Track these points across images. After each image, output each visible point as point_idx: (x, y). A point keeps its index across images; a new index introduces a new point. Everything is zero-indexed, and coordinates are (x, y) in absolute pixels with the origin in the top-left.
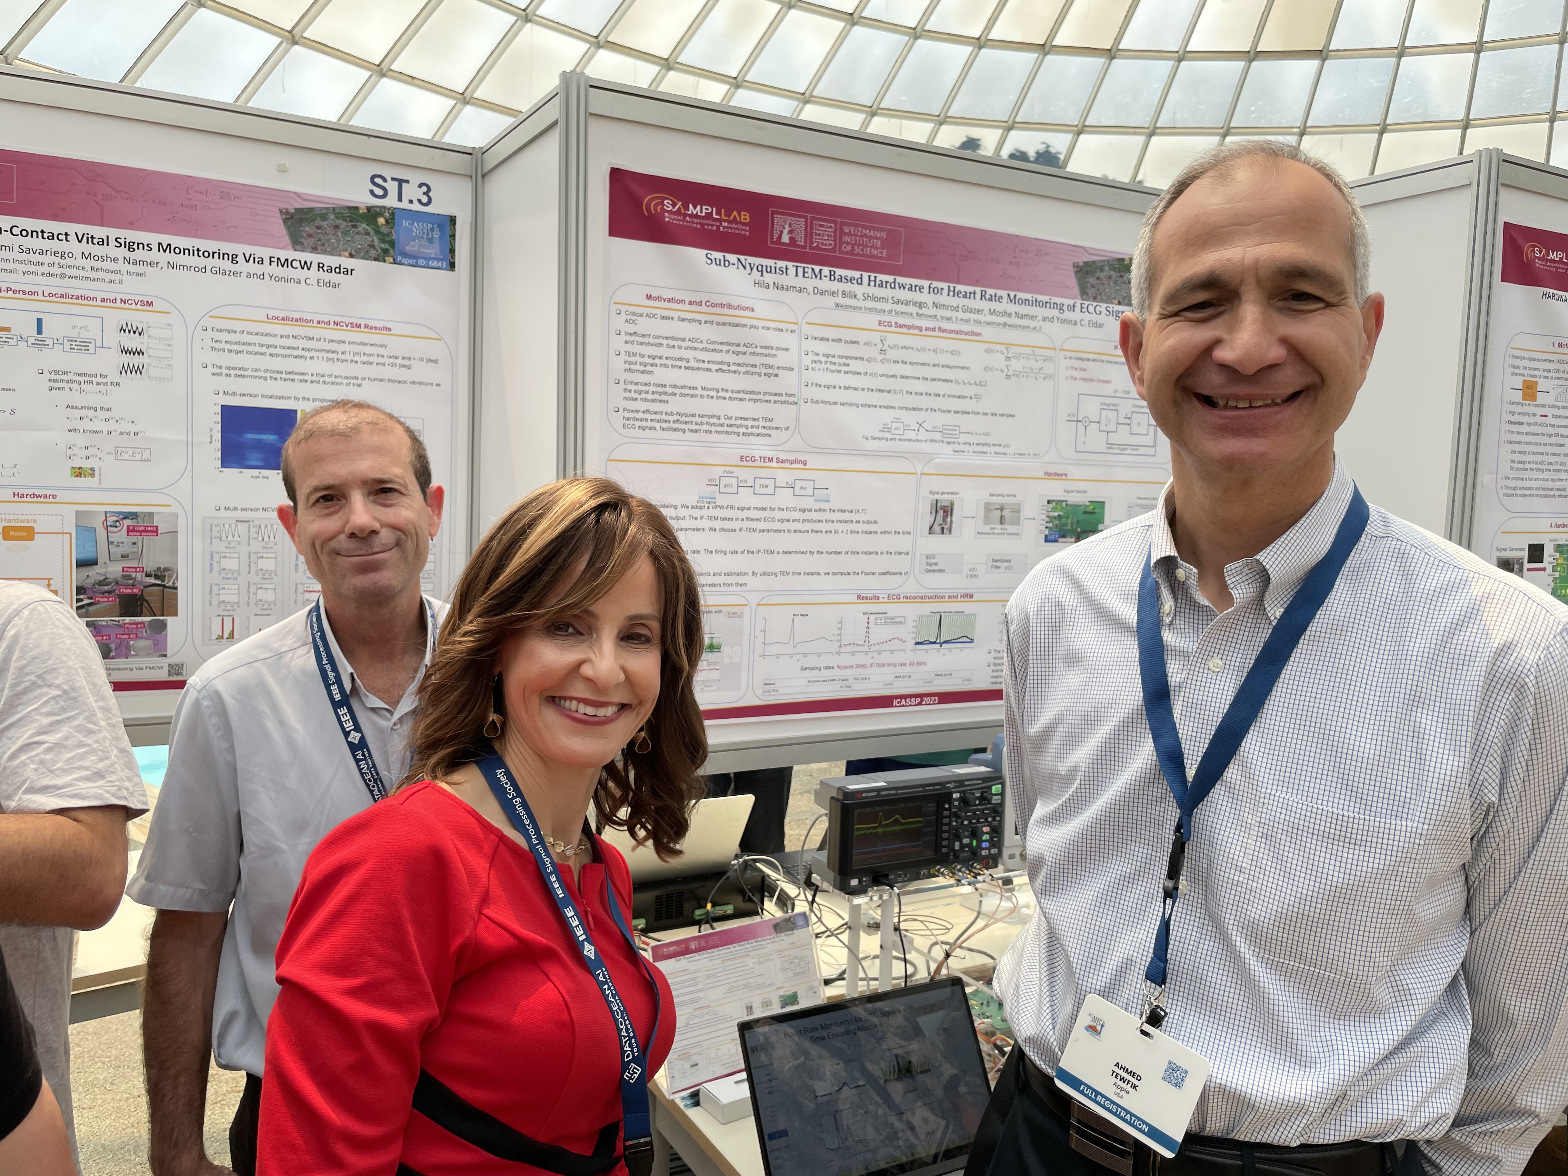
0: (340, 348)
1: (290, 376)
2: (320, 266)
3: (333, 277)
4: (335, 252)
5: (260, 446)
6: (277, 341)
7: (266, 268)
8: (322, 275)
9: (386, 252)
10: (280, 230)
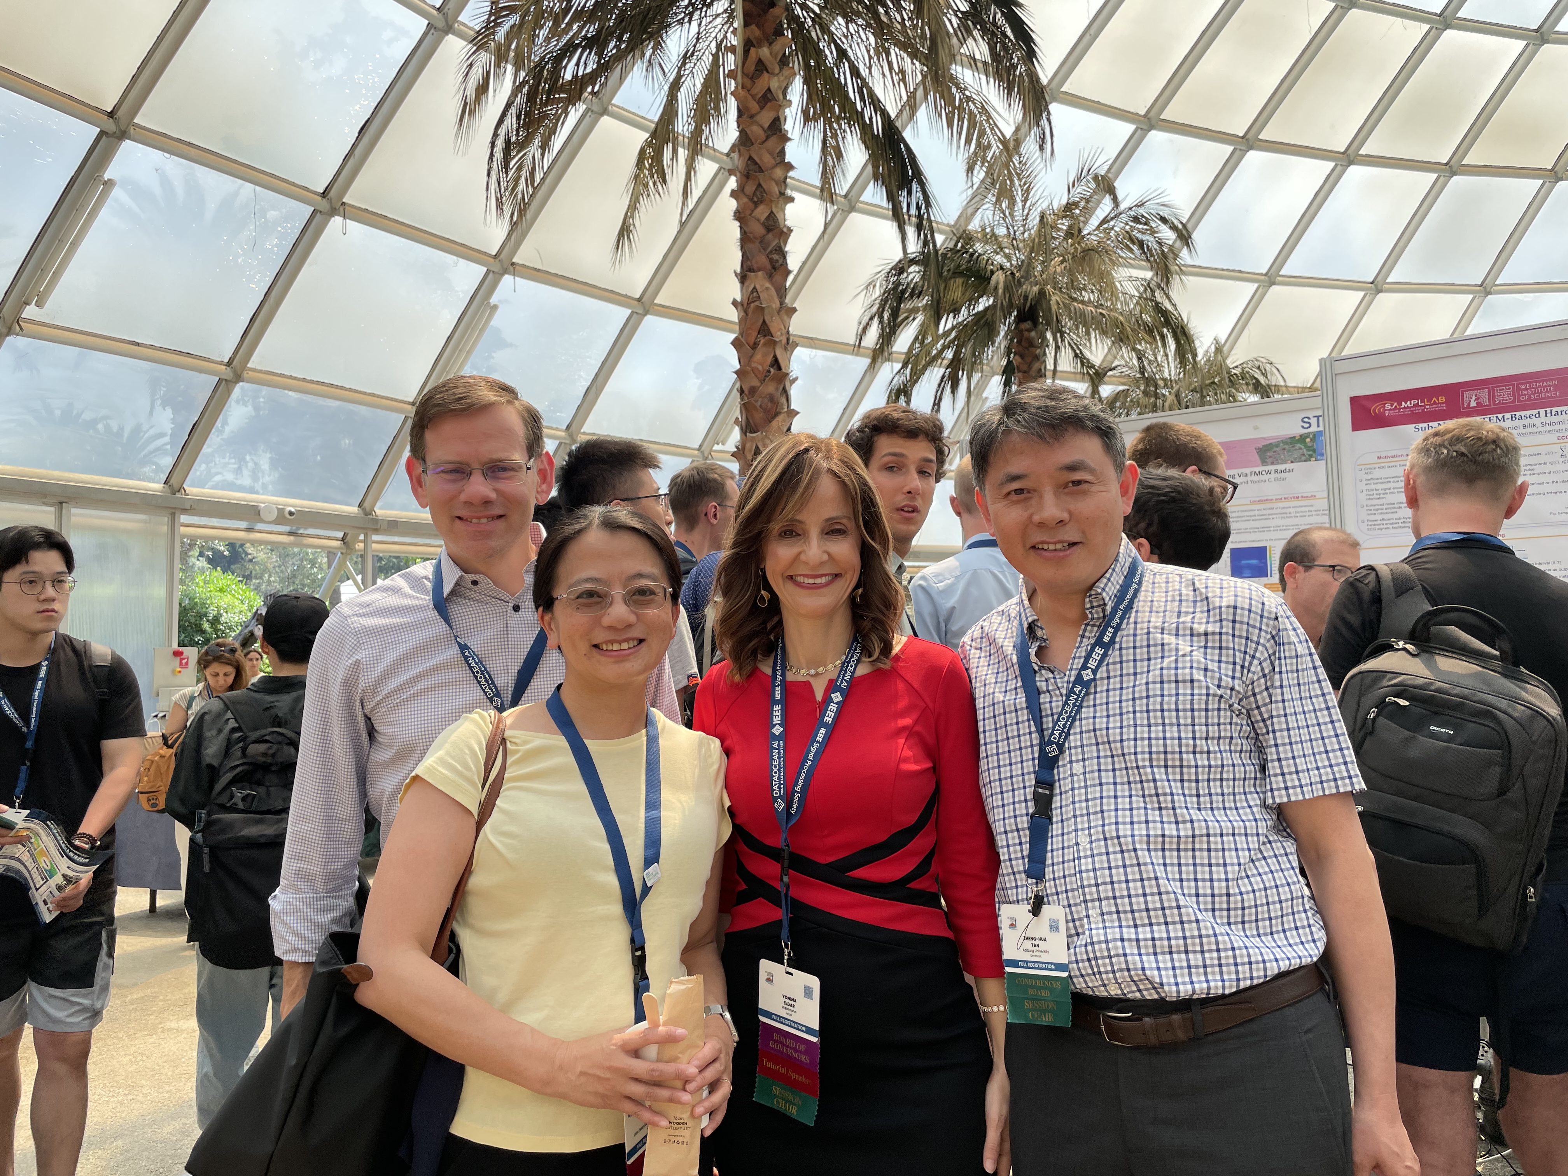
0: (1288, 511)
1: (1262, 530)
2: (1276, 471)
3: (1283, 475)
4: (1284, 462)
5: (1250, 567)
6: (1256, 513)
7: (1249, 478)
8: (1278, 475)
9: (1311, 456)
10: (1256, 457)
